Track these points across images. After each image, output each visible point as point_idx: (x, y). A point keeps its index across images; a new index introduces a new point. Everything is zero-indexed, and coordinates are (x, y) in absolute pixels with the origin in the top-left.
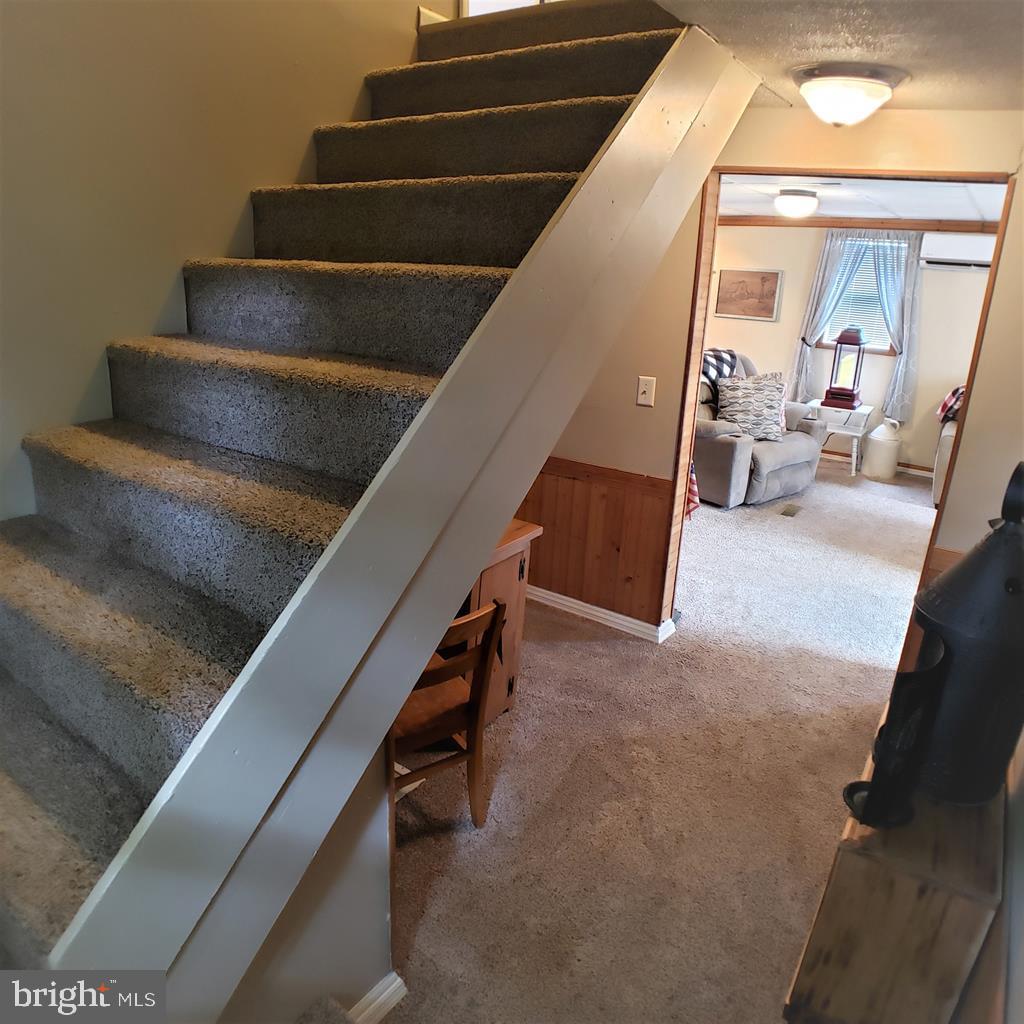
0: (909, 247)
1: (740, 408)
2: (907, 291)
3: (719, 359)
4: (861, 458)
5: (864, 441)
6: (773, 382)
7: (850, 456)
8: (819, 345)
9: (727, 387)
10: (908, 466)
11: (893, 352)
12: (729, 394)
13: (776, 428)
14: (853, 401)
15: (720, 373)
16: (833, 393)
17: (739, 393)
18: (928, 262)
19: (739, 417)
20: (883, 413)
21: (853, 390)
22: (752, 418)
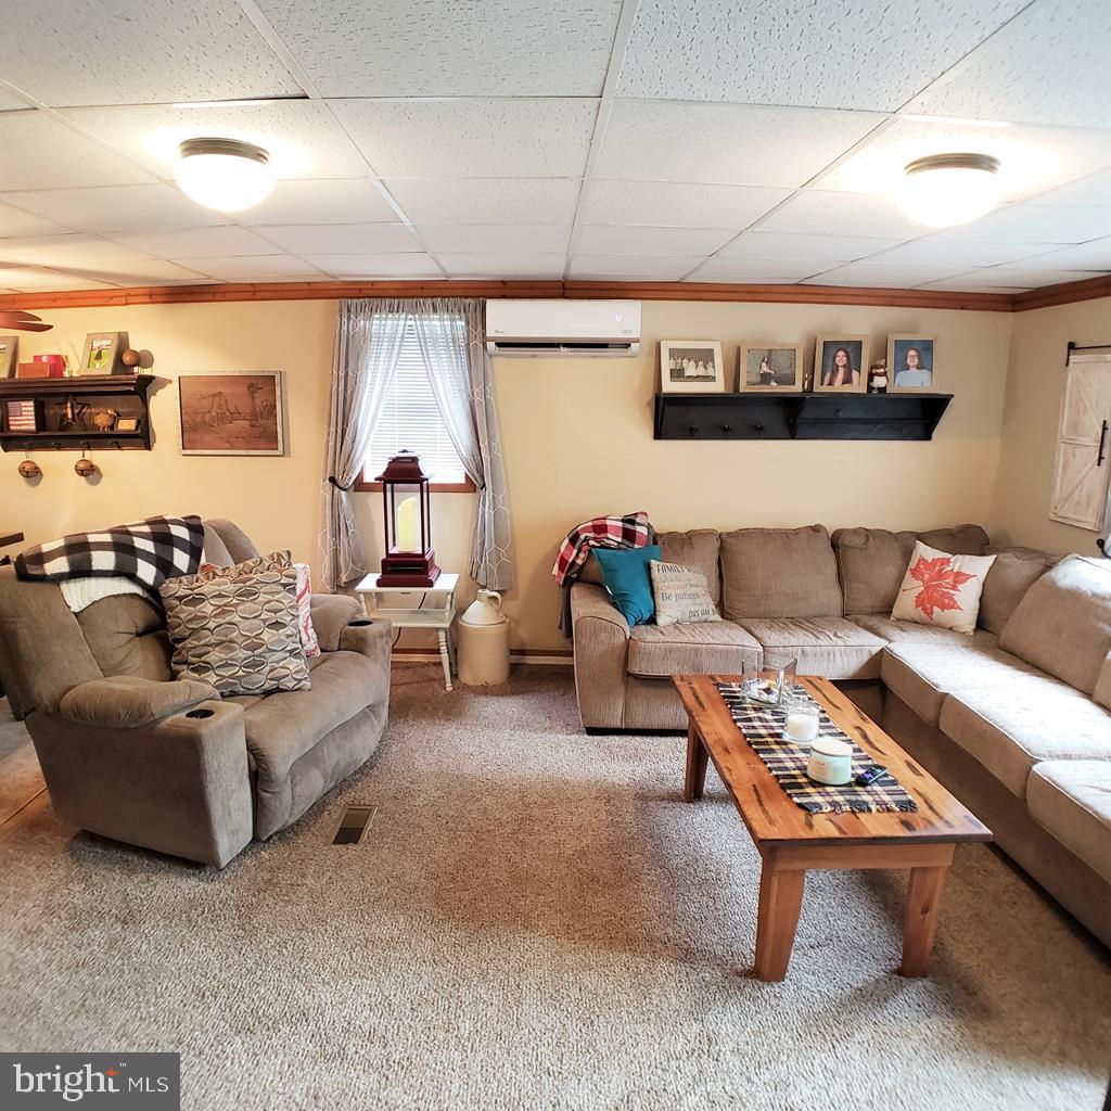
0: (467, 323)
1: (212, 639)
2: (476, 390)
3: (162, 537)
4: (454, 652)
5: (456, 631)
6: (274, 575)
7: (438, 651)
8: (360, 486)
9: (180, 599)
10: (523, 652)
11: (472, 486)
12: (186, 612)
13: (294, 664)
14: (426, 572)
15: (166, 568)
16: (393, 564)
17: (207, 608)
18: (499, 345)
19: (215, 656)
20: (474, 582)
21: (423, 555)
22: (241, 654)
